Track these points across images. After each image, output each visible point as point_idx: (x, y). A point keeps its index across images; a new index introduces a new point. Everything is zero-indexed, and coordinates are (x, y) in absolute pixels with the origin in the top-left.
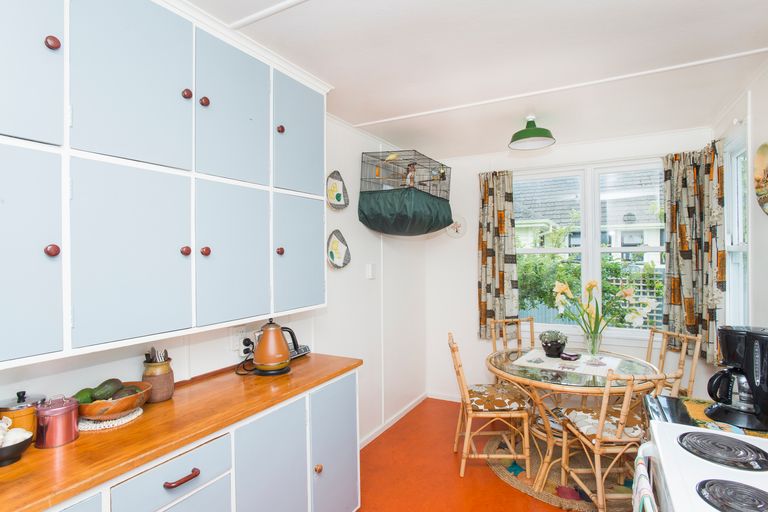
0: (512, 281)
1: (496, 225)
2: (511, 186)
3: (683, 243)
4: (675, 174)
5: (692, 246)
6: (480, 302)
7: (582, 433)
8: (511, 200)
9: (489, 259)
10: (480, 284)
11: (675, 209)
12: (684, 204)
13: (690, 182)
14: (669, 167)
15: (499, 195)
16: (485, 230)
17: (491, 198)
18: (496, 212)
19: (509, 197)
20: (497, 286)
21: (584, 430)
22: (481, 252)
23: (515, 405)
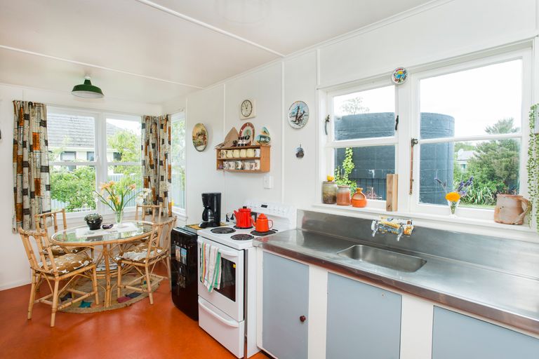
0: (46, 185)
1: (32, 143)
2: (45, 116)
3: (150, 161)
4: (147, 126)
5: (154, 163)
6: (16, 203)
7: (135, 261)
8: (45, 126)
9: (26, 170)
10: (15, 190)
11: (147, 143)
12: (151, 142)
13: (153, 131)
14: (144, 122)
15: (34, 121)
16: (20, 146)
17: (26, 122)
18: (31, 134)
19: (43, 124)
20: (33, 190)
21: (136, 259)
22: (16, 163)
23: (87, 263)
